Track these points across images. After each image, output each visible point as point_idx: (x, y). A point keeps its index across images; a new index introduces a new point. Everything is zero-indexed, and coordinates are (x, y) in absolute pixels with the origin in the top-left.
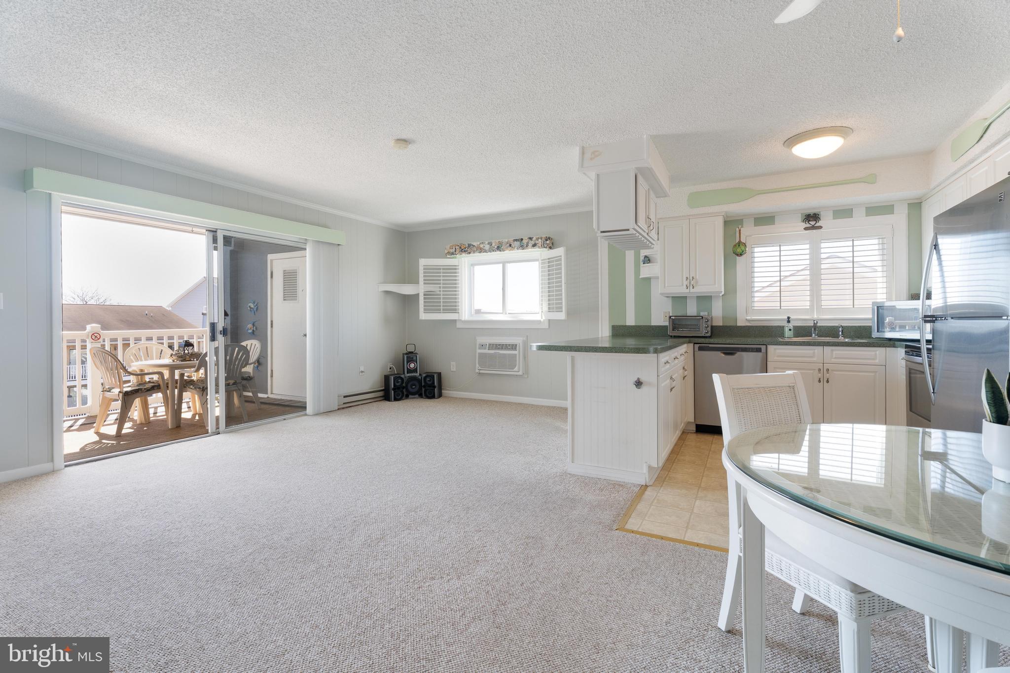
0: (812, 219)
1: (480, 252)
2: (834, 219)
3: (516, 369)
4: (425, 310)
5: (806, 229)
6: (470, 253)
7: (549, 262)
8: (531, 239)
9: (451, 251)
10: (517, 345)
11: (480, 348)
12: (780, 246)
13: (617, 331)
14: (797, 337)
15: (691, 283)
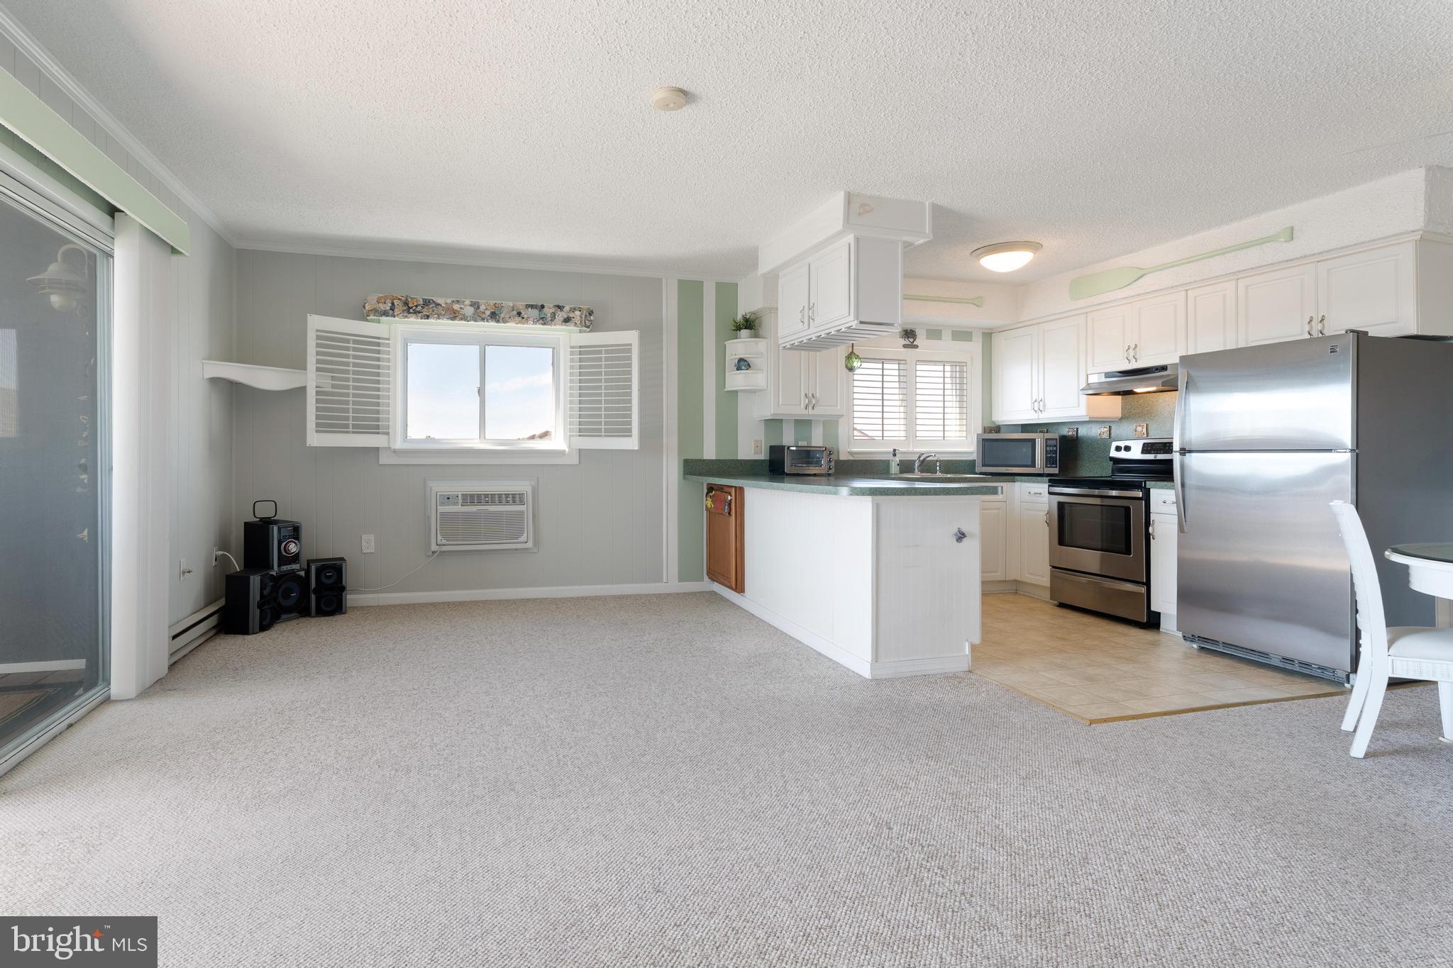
0: (909, 334)
1: (453, 318)
2: (927, 338)
3: (524, 538)
4: (318, 425)
5: (905, 346)
6: (428, 317)
7: (581, 353)
8: (560, 308)
9: (382, 307)
10: (523, 494)
11: (443, 504)
12: (883, 363)
13: (693, 468)
14: (902, 472)
15: (811, 401)
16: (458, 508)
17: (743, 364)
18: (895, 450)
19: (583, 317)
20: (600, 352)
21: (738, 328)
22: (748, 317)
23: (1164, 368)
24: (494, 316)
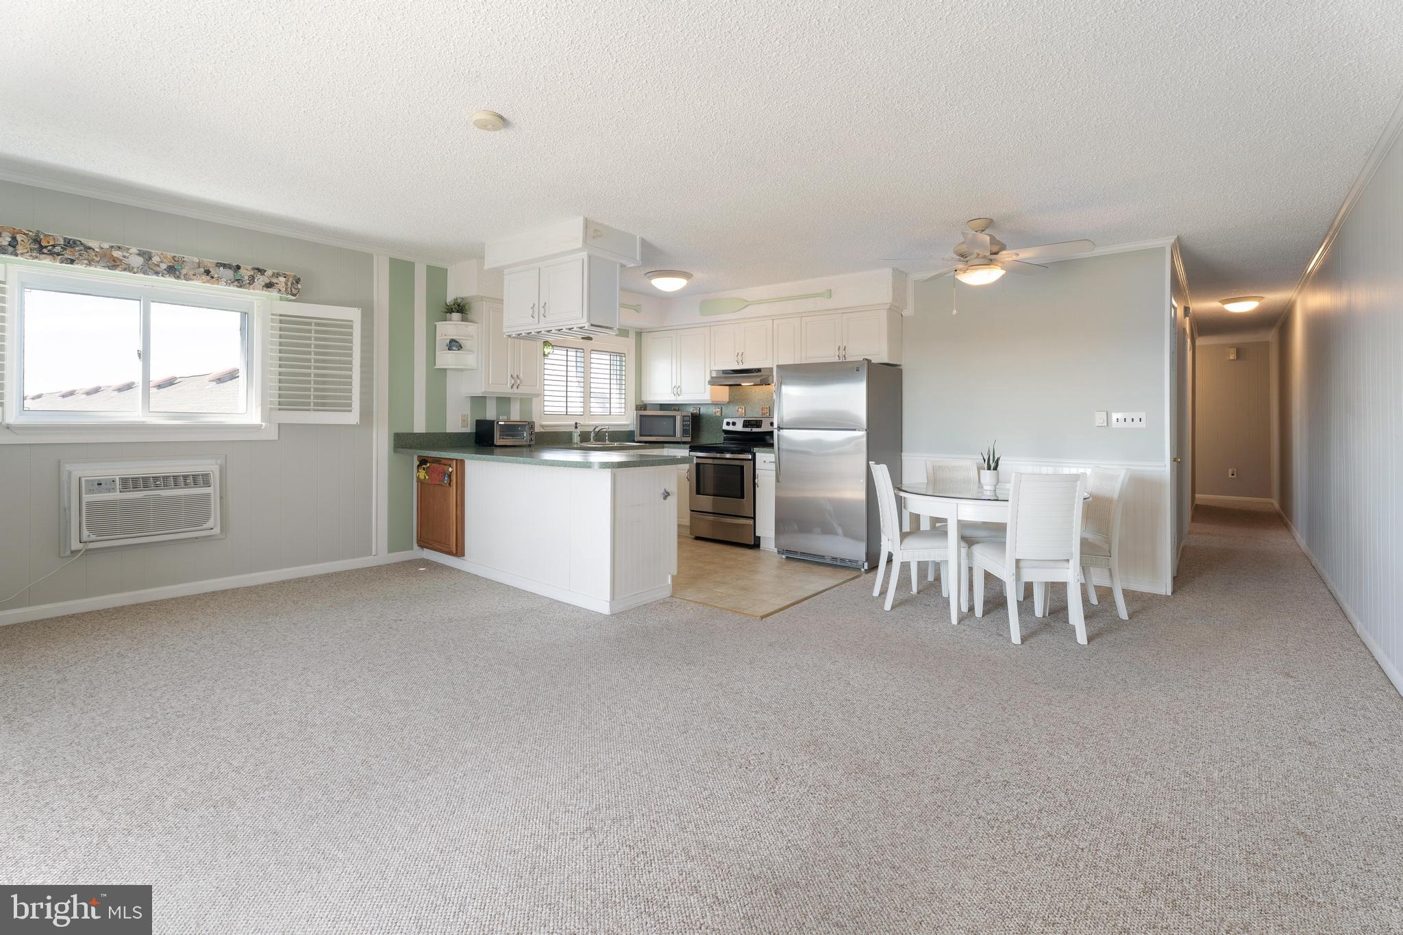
3: (210, 524)
7: (282, 322)
10: (207, 475)
11: (90, 491)
12: (567, 350)
13: (403, 442)
14: (581, 442)
15: (516, 381)
16: (117, 495)
17: (454, 345)
18: (576, 423)
19: (289, 284)
20: (310, 324)
21: (450, 310)
22: (459, 301)
23: (759, 370)
24: (172, 270)
